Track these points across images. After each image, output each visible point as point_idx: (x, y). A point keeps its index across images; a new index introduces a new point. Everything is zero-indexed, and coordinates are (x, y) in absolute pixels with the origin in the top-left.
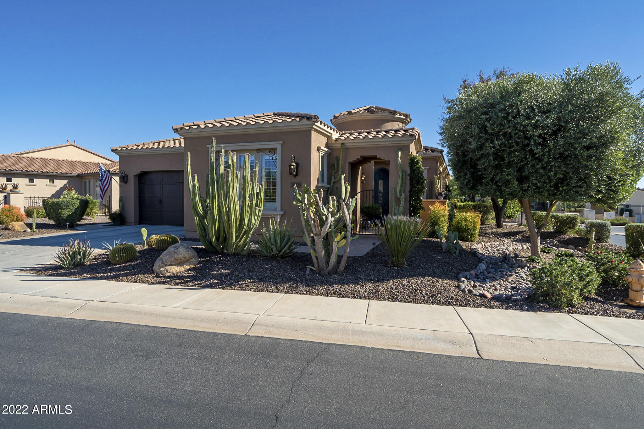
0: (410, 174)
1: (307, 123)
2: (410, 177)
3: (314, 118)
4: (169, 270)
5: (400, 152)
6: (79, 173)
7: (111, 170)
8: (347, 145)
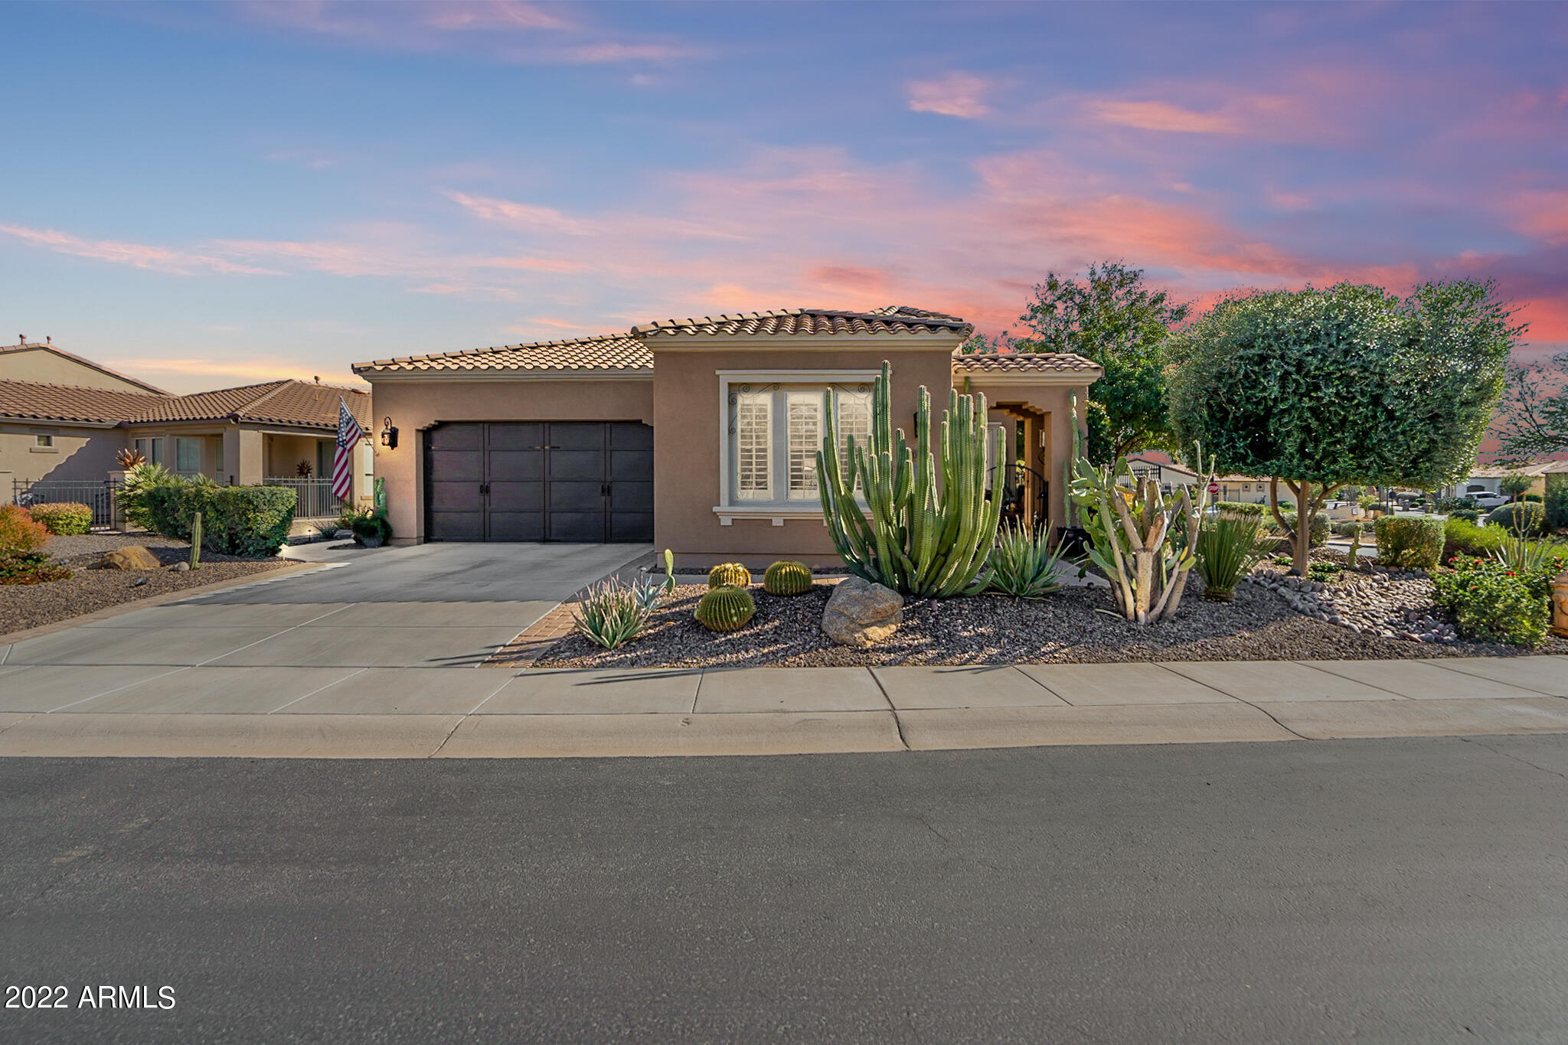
0: (1089, 437)
1: (948, 338)
2: (1090, 443)
3: (967, 329)
4: (870, 636)
5: (1075, 398)
6: (120, 420)
7: (241, 414)
8: (973, 381)
